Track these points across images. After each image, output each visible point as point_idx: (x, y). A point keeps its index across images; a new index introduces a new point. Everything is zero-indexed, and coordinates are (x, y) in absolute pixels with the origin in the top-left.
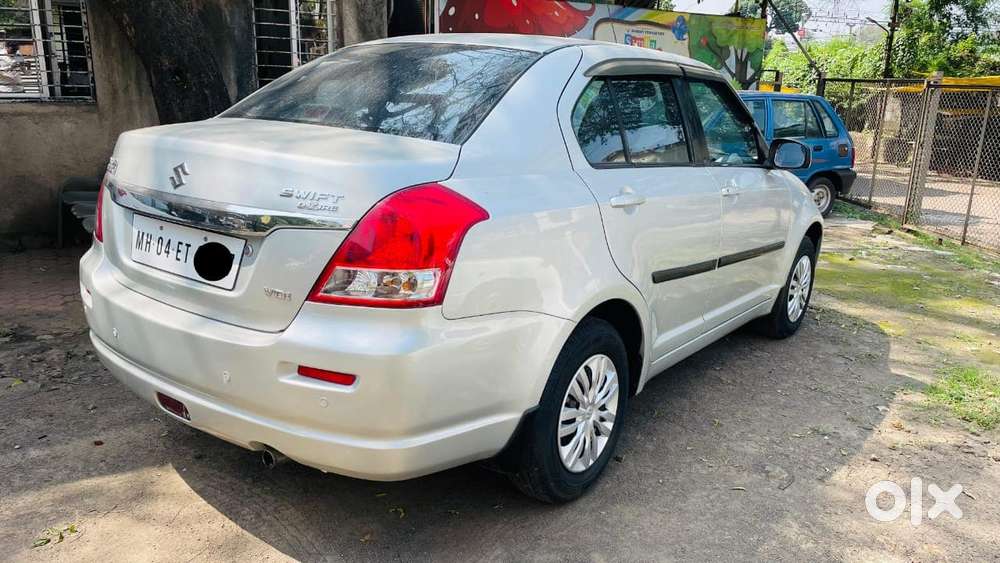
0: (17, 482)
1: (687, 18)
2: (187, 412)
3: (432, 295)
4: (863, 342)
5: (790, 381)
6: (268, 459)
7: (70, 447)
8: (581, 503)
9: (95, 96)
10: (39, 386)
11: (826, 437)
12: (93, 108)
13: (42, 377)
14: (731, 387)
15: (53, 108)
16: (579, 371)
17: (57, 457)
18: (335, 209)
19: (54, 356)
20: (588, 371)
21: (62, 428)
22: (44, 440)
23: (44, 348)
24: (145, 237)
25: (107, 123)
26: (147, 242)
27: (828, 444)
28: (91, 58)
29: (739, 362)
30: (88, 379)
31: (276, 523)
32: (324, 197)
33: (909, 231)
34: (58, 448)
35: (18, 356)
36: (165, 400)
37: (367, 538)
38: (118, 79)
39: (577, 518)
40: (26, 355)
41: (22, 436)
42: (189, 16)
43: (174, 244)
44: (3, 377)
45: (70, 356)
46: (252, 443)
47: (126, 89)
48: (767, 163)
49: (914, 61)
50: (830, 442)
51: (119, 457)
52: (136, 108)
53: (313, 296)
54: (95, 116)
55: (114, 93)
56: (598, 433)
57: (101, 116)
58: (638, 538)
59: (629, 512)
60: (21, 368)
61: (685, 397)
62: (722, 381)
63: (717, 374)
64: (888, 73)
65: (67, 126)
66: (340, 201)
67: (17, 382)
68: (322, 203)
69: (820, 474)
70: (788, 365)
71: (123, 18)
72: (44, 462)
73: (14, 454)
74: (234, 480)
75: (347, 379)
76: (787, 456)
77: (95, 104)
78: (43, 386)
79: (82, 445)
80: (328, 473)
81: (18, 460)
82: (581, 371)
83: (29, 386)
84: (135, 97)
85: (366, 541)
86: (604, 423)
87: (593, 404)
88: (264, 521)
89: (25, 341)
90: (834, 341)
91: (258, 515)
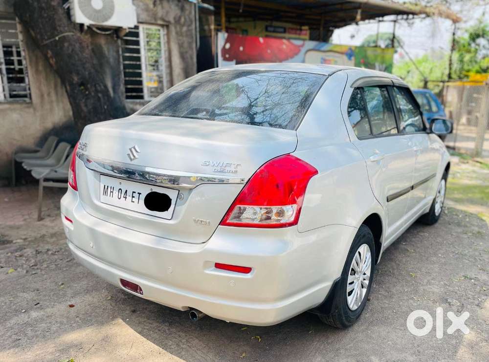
0: (30, 333)
1: (353, 49)
2: (141, 290)
3: (292, 219)
4: (473, 225)
5: (443, 249)
6: (194, 315)
7: (55, 310)
8: (356, 327)
9: (31, 98)
10: (25, 271)
11: (473, 281)
12: (30, 105)
13: (25, 266)
14: (414, 254)
15: (7, 106)
16: (356, 255)
17: (49, 316)
18: (236, 172)
19: (29, 253)
20: (360, 253)
21: (47, 298)
22: (39, 305)
23: (21, 248)
24: (109, 189)
25: (38, 114)
26: (111, 192)
27: (475, 284)
28: (28, 76)
29: (413, 239)
30: (53, 266)
31: (190, 350)
32: (229, 165)
33: (477, 162)
34: (48, 310)
35: (7, 254)
36: (125, 283)
37: (244, 355)
38: (44, 89)
39: (356, 335)
40: (12, 253)
41: (24, 304)
42: (87, 51)
43: (130, 193)
44: (2, 267)
45: (38, 252)
46: (183, 307)
47: (49, 94)
48: (428, 131)
49: (462, 69)
50: (476, 283)
51: (87, 314)
52: (55, 104)
53: (223, 222)
54: (31, 110)
55: (42, 96)
56: (363, 287)
57: (35, 109)
58: (393, 346)
59: (382, 331)
60: (11, 261)
61: (392, 261)
62: (408, 250)
63: (405, 247)
64: (450, 76)
65: (15, 116)
66: (239, 167)
67: (11, 270)
68: (228, 169)
69: (477, 302)
70: (439, 240)
71: (47, 53)
72: (42, 320)
73: (23, 315)
74: (157, 324)
75: (246, 270)
76: (456, 292)
77: (31, 103)
78: (27, 272)
79: (62, 307)
80: (230, 322)
81: (26, 320)
82: (357, 254)
83: (19, 272)
84: (54, 98)
85: (244, 357)
86: (365, 281)
87: (361, 272)
88: (183, 348)
89: (7, 244)
90: (459, 225)
91: (178, 345)
